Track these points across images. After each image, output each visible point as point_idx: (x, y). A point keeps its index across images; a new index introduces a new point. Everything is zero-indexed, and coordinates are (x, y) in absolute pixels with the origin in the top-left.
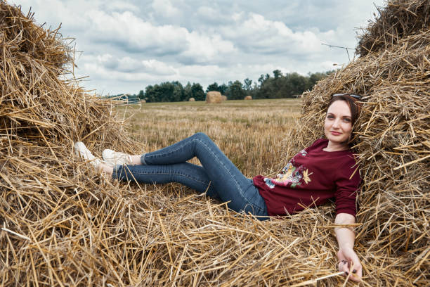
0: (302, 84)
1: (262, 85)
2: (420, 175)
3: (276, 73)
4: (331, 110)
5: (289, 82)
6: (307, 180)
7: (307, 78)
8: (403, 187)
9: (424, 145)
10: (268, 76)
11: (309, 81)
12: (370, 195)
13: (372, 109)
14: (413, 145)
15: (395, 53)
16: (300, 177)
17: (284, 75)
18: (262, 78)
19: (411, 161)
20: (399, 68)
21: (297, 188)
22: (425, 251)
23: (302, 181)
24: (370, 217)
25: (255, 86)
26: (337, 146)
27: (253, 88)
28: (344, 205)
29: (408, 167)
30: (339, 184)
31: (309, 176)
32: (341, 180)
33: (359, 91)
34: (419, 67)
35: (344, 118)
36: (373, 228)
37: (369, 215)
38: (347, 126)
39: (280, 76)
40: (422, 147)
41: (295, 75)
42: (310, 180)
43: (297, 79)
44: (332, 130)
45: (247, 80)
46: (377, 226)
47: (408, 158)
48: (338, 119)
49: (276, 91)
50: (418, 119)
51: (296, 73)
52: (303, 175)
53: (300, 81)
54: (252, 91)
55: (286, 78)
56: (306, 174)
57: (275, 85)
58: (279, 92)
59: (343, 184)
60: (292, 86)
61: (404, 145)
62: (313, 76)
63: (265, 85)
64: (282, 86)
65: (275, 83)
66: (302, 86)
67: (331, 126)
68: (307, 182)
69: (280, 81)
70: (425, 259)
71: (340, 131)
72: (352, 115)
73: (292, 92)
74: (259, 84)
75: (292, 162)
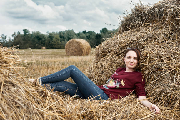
0: (43, 40)
1: (15, 39)
2: (170, 77)
3: (25, 31)
4: (128, 55)
5: (35, 38)
6: (123, 84)
7: (46, 35)
8: (165, 82)
9: (170, 67)
10: (19, 33)
11: (48, 37)
12: (151, 87)
13: (147, 54)
14: (166, 67)
15: (147, 31)
16: (119, 84)
17: (31, 33)
18: (14, 34)
19: (166, 72)
20: (152, 38)
21: (119, 88)
22: (177, 102)
23: (121, 85)
24: (154, 95)
25: (10, 40)
26: (131, 70)
27: (8, 41)
28: (142, 93)
29: (165, 75)
30: (137, 85)
31: (124, 83)
32: (138, 83)
33: (135, 46)
34: (160, 38)
35: (135, 58)
36: (156, 99)
37: (154, 94)
38: (136, 61)
39: (27, 33)
40: (168, 67)
41: (38, 33)
42: (124, 84)
43: (40, 36)
44: (130, 63)
45: (3, 35)
46: (157, 97)
47: (165, 72)
48: (132, 59)
49: (25, 43)
50: (165, 57)
51: (39, 32)
52: (120, 82)
53: (42, 37)
54: (7, 43)
55: (32, 35)
56: (122, 82)
57: (24, 40)
58: (28, 45)
59: (139, 84)
60: (36, 40)
61: (163, 67)
62: (50, 34)
63: (17, 39)
64: (29, 40)
65: (24, 38)
66: (43, 41)
67: (130, 62)
68: (123, 85)
69: (28, 37)
70: (178, 104)
71: (133, 63)
72: (138, 56)
73: (37, 45)
74: (13, 38)
75: (112, 78)
